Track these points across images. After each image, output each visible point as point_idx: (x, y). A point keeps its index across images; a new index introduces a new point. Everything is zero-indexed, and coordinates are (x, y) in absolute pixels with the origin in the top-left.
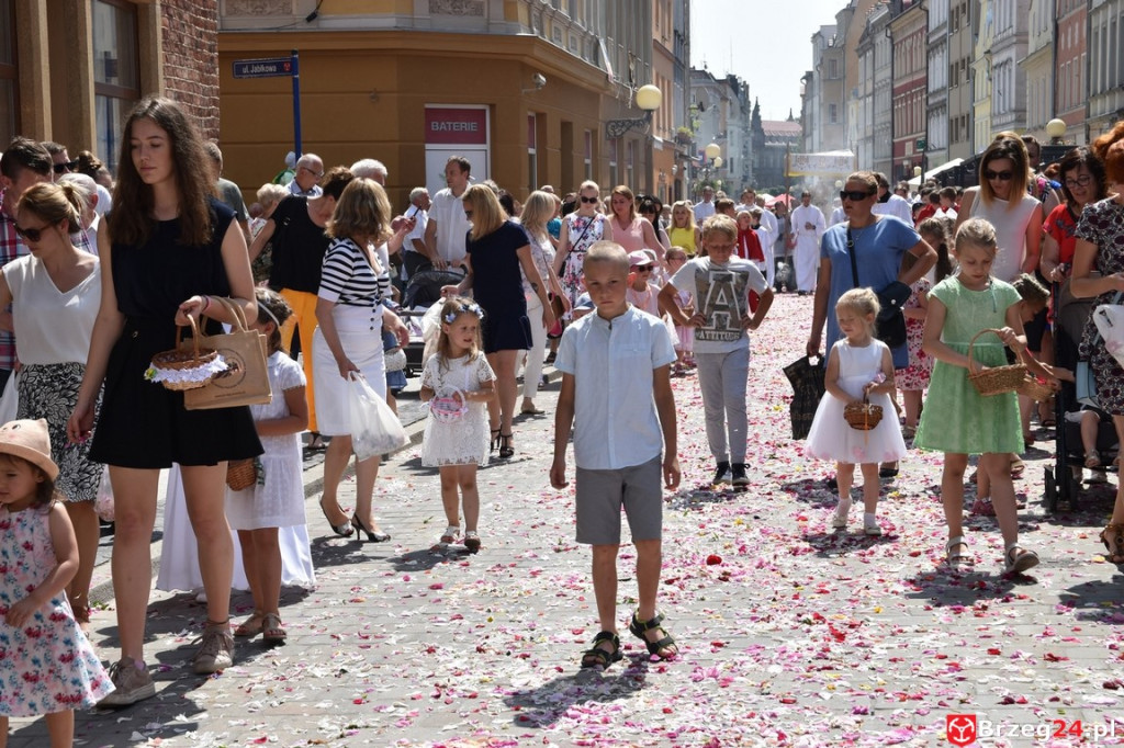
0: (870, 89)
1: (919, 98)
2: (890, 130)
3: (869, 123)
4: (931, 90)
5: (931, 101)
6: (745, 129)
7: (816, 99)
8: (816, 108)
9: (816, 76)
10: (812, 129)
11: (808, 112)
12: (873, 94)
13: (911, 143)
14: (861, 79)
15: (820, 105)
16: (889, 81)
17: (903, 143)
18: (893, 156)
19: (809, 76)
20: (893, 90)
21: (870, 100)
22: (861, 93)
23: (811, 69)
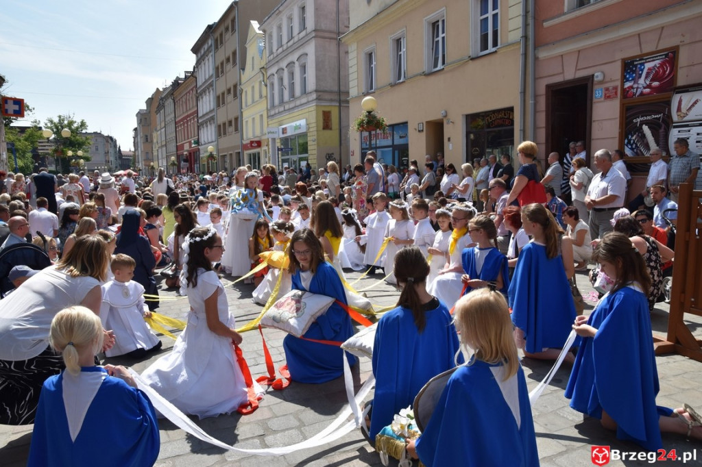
0: (163, 125)
1: (192, 121)
2: (175, 140)
3: (163, 138)
4: (200, 115)
5: (200, 121)
6: (115, 152)
7: (139, 137)
8: (139, 140)
9: (138, 129)
10: (138, 147)
11: (136, 142)
12: (165, 127)
13: (188, 144)
14: (158, 122)
15: (141, 138)
16: (173, 119)
17: (183, 145)
18: (177, 151)
19: (135, 129)
20: (176, 123)
21: (164, 129)
22: (158, 128)
23: (136, 126)
